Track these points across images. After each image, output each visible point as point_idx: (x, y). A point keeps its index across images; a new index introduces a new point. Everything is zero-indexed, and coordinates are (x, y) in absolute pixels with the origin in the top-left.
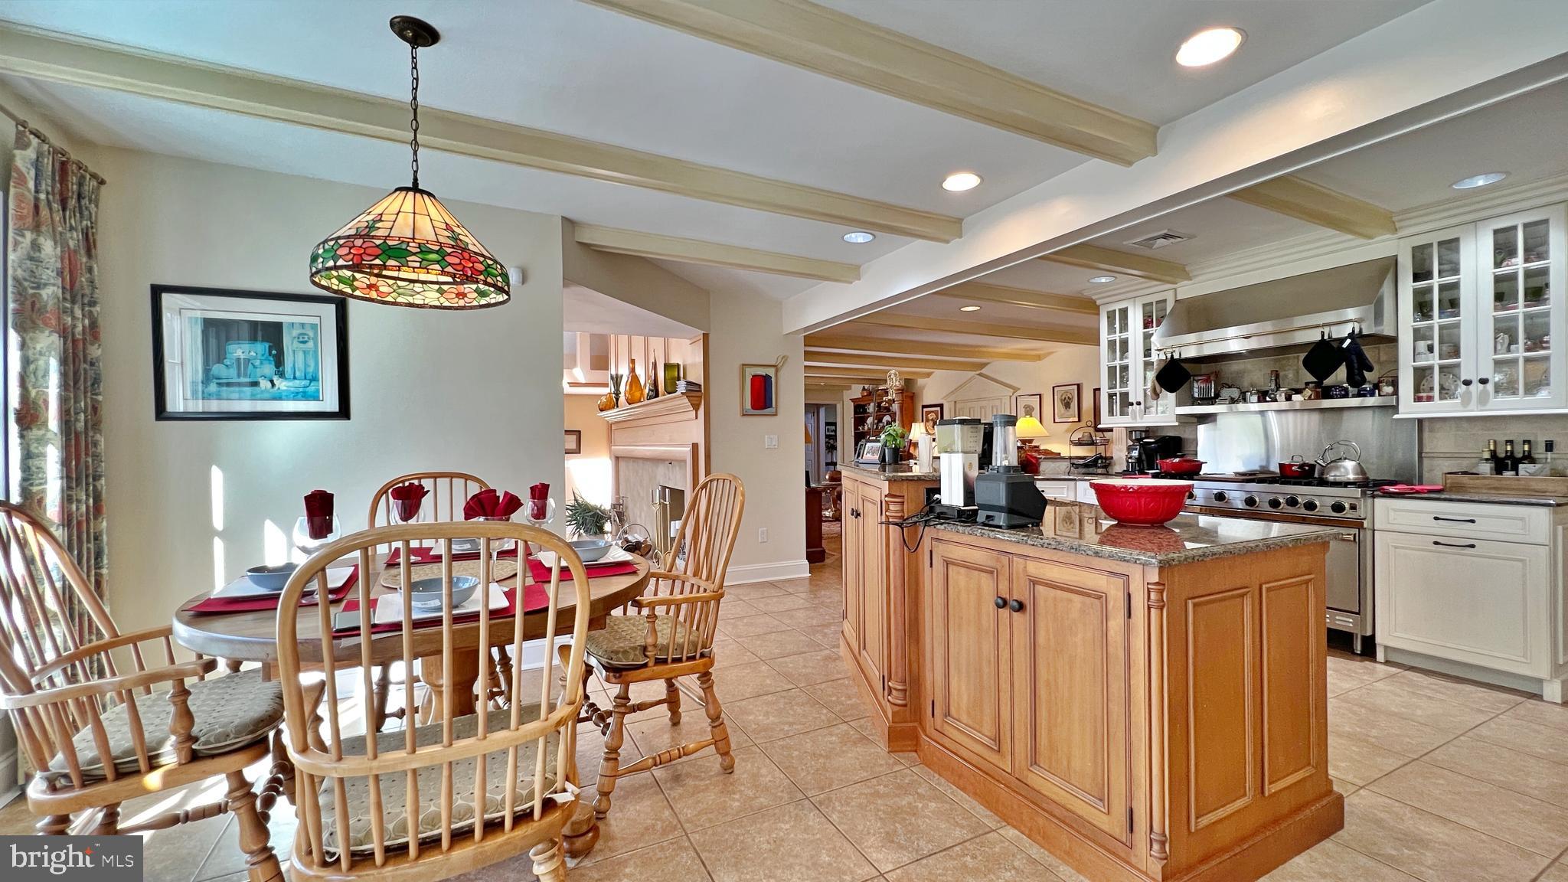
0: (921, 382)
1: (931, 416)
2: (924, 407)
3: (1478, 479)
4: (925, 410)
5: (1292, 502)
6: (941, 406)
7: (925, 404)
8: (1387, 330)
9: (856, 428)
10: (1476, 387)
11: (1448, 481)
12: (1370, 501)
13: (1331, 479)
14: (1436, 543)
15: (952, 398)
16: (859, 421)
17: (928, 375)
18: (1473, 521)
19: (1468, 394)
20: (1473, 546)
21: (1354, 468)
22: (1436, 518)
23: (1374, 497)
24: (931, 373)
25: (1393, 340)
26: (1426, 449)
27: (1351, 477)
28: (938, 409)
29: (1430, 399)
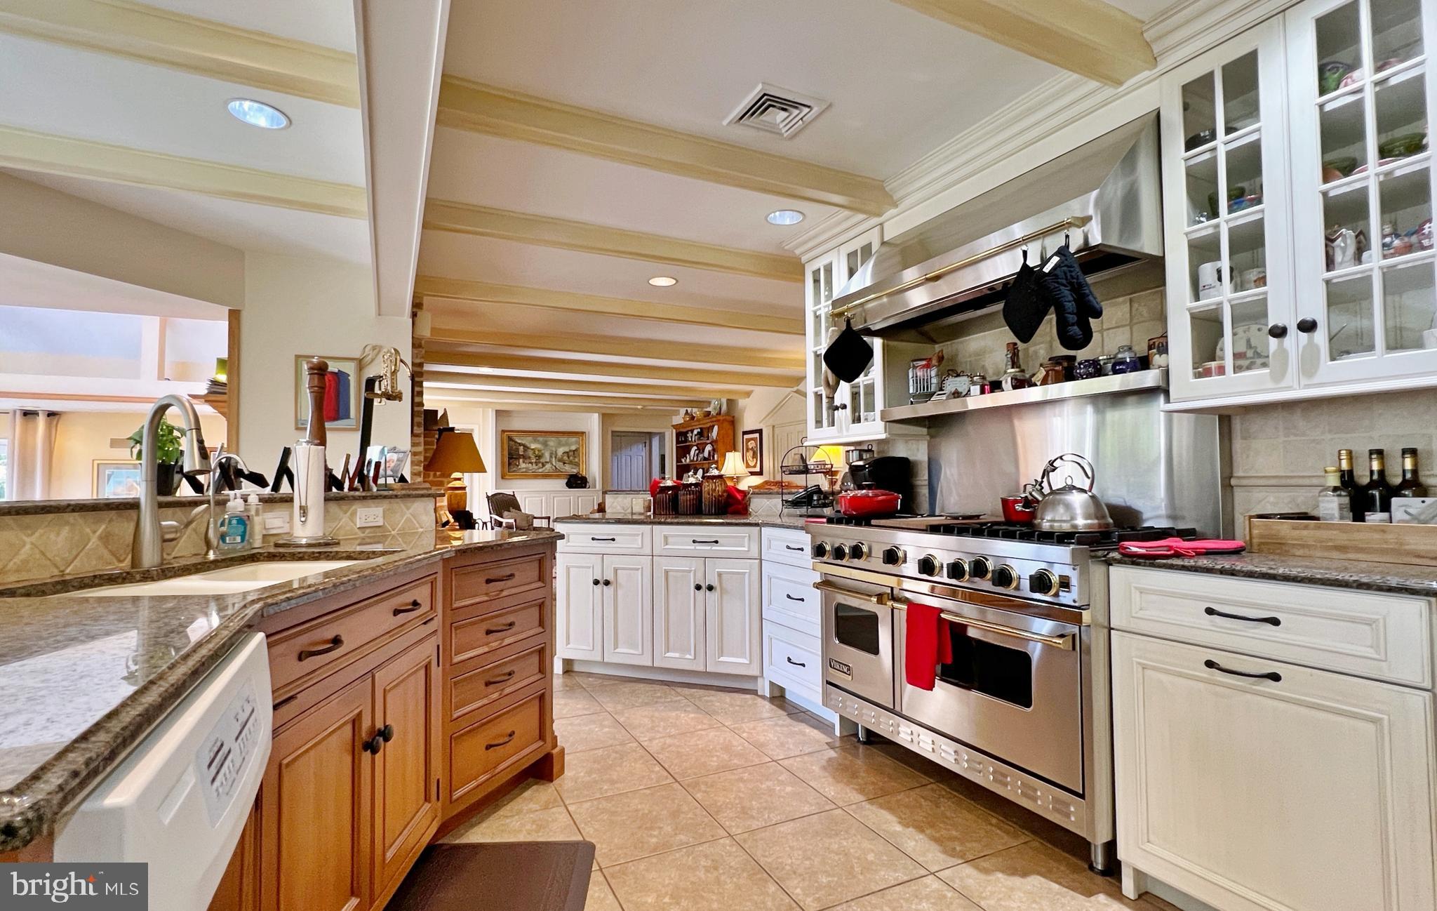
0: (742, 402)
1: (751, 444)
2: (745, 433)
3: (1318, 527)
4: (746, 437)
5: (979, 568)
6: (760, 432)
7: (746, 429)
8: (1146, 244)
9: (678, 460)
10: (1296, 338)
11: (1255, 532)
12: (1103, 568)
13: (1046, 526)
14: (1210, 664)
15: (771, 422)
16: (683, 451)
17: (748, 394)
18: (1275, 622)
19: (1283, 352)
20: (1275, 677)
21: (1085, 506)
22: (1210, 611)
23: (1109, 563)
24: (752, 391)
25: (1156, 265)
26: (1238, 472)
27: (1081, 522)
28: (757, 435)
29: (1221, 370)
